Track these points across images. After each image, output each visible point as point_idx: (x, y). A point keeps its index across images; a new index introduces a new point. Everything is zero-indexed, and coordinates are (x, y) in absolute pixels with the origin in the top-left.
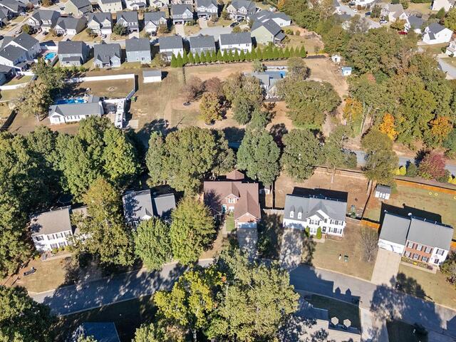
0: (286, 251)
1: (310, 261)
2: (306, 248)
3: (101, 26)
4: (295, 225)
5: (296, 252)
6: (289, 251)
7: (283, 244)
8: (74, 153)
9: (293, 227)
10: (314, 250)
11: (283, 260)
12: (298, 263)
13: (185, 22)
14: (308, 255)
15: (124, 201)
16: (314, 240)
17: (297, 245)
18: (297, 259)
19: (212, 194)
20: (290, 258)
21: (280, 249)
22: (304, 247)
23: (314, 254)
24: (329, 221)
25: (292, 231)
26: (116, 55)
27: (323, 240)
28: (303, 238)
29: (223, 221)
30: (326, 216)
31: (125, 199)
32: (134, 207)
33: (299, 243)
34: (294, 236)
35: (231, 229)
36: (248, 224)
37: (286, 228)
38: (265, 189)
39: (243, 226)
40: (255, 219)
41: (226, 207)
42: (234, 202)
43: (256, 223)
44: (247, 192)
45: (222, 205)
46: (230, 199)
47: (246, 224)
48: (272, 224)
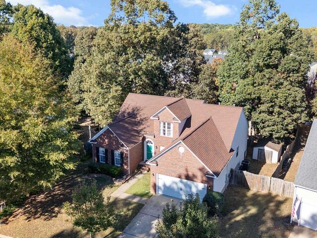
19: (133, 115)
29: (133, 175)
35: (134, 191)
36: (181, 185)
37: (296, 227)
38: (266, 148)
39: (167, 188)
40: (201, 170)
41: (153, 146)
42: (171, 136)
43: (198, 186)
44: (208, 118)
45: (144, 139)
46: (162, 123)
47: (175, 186)
48: (253, 210)
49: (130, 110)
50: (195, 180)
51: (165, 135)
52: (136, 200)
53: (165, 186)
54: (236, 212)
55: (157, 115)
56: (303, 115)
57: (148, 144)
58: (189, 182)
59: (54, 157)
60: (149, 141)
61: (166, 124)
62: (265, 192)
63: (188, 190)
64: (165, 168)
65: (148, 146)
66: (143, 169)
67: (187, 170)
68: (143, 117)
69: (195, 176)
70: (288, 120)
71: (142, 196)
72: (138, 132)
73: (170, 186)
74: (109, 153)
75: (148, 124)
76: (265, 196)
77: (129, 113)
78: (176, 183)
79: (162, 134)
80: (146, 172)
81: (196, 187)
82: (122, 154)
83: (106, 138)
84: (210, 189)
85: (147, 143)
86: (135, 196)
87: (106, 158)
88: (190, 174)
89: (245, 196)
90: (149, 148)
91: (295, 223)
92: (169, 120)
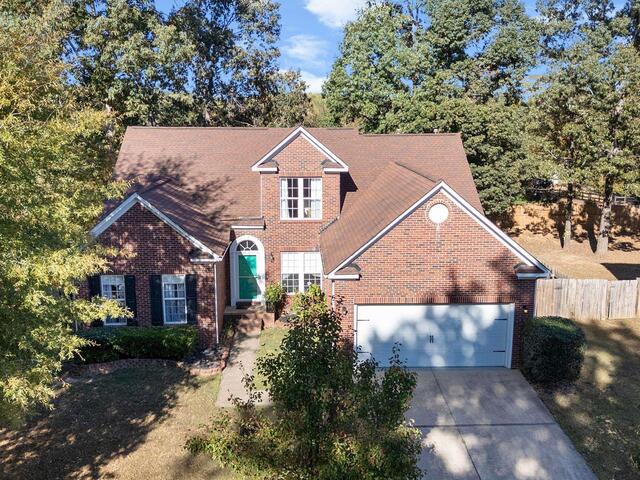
39: (383, 347)
40: (498, 263)
41: (258, 256)
42: (319, 217)
43: (483, 317)
45: (233, 233)
46: (285, 184)
47: (408, 336)
50: (478, 298)
51: (296, 215)
53: (375, 340)
55: (270, 159)
57: (244, 253)
58: (456, 312)
60: (243, 243)
61: (301, 182)
63: (452, 334)
64: (387, 282)
65: (241, 257)
66: (244, 326)
67: (452, 275)
68: (202, 182)
69: (477, 287)
73: (392, 337)
74: (143, 288)
75: (229, 196)
78: (413, 325)
79: (285, 216)
80: (257, 331)
81: (477, 321)
82: (191, 282)
83: (127, 240)
85: (239, 249)
88: (463, 282)
90: (245, 266)
92: (310, 170)
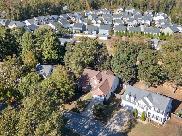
0: (113, 121)
1: (127, 132)
2: (129, 123)
3: (97, 23)
4: (129, 107)
5: (121, 124)
6: (116, 121)
7: (114, 116)
8: (26, 38)
9: (127, 108)
10: (134, 126)
11: (109, 126)
12: (118, 131)
13: (133, 25)
14: (128, 128)
15: (37, 66)
16: (138, 120)
17: (124, 120)
18: (118, 129)
19: (86, 76)
20: (114, 126)
21: (110, 118)
22: (128, 122)
23: (133, 129)
24: (153, 108)
25: (125, 110)
26: (95, 30)
27: (145, 122)
28: (130, 117)
29: (87, 93)
30: (151, 104)
31: (38, 65)
32: (40, 70)
33: (126, 119)
34: (125, 114)
35: (88, 98)
36: (99, 97)
37: (122, 107)
38: (123, 84)
39: (96, 98)
40: (103, 95)
41: (92, 85)
42: (97, 83)
43: (103, 98)
44: (106, 79)
45: (90, 83)
46: (94, 80)
47: (98, 97)
48: (115, 103)
49: (85, 74)
51: (95, 83)
52: (89, 101)
54: (111, 103)
55: (93, 78)
56: (134, 75)
59: (70, 92)
62: (119, 98)
63: (101, 98)
64: (95, 94)
66: (89, 91)
67: (100, 95)
68: (89, 77)
70: (129, 78)
71: (90, 99)
72: (88, 82)
74: (81, 88)
75: (91, 79)
76: (119, 99)
77: (85, 75)
82: (84, 88)
83: (80, 84)
84: (105, 99)
86: (88, 99)
87: (80, 89)
89: (115, 99)
90: (91, 86)
91: (122, 106)
92: (96, 80)
